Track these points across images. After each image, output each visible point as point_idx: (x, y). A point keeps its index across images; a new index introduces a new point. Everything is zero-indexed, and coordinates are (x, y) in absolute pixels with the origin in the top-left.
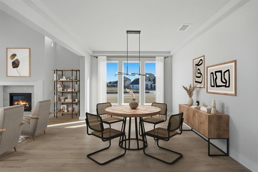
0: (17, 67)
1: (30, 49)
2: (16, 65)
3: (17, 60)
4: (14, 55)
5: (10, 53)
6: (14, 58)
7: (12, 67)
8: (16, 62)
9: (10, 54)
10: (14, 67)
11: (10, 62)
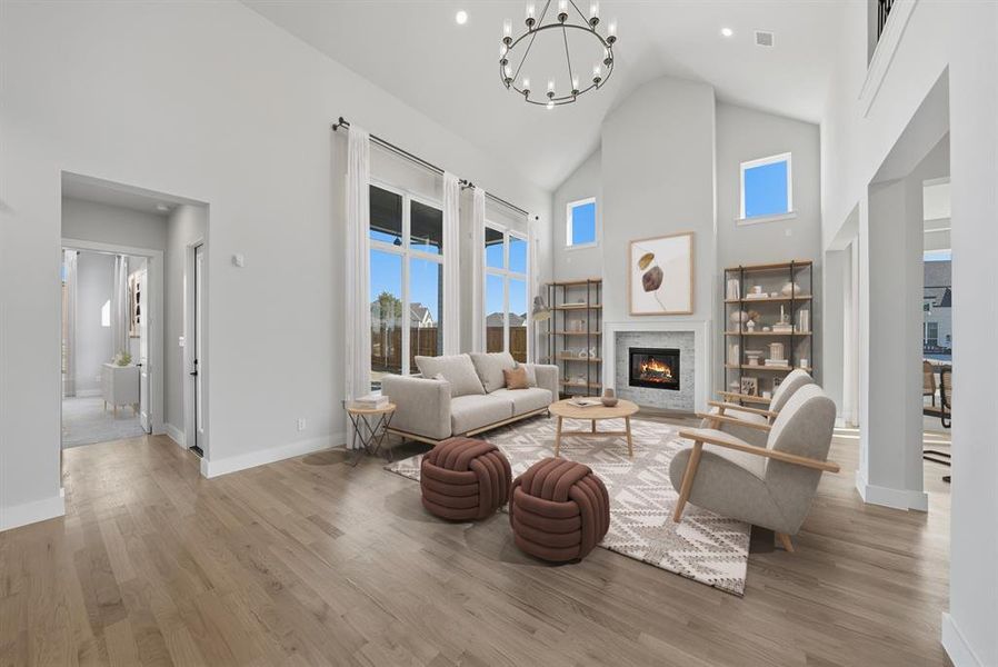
0: (657, 287)
1: (693, 235)
2: (652, 282)
3: (656, 269)
4: (649, 257)
5: (639, 251)
6: (648, 264)
7: (643, 291)
8: (654, 276)
9: (638, 254)
10: (647, 290)
11: (638, 275)
